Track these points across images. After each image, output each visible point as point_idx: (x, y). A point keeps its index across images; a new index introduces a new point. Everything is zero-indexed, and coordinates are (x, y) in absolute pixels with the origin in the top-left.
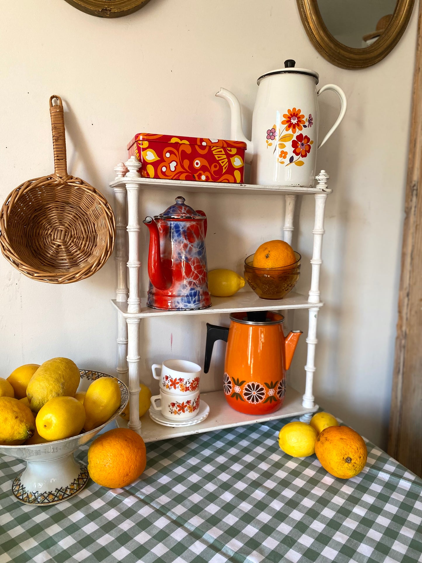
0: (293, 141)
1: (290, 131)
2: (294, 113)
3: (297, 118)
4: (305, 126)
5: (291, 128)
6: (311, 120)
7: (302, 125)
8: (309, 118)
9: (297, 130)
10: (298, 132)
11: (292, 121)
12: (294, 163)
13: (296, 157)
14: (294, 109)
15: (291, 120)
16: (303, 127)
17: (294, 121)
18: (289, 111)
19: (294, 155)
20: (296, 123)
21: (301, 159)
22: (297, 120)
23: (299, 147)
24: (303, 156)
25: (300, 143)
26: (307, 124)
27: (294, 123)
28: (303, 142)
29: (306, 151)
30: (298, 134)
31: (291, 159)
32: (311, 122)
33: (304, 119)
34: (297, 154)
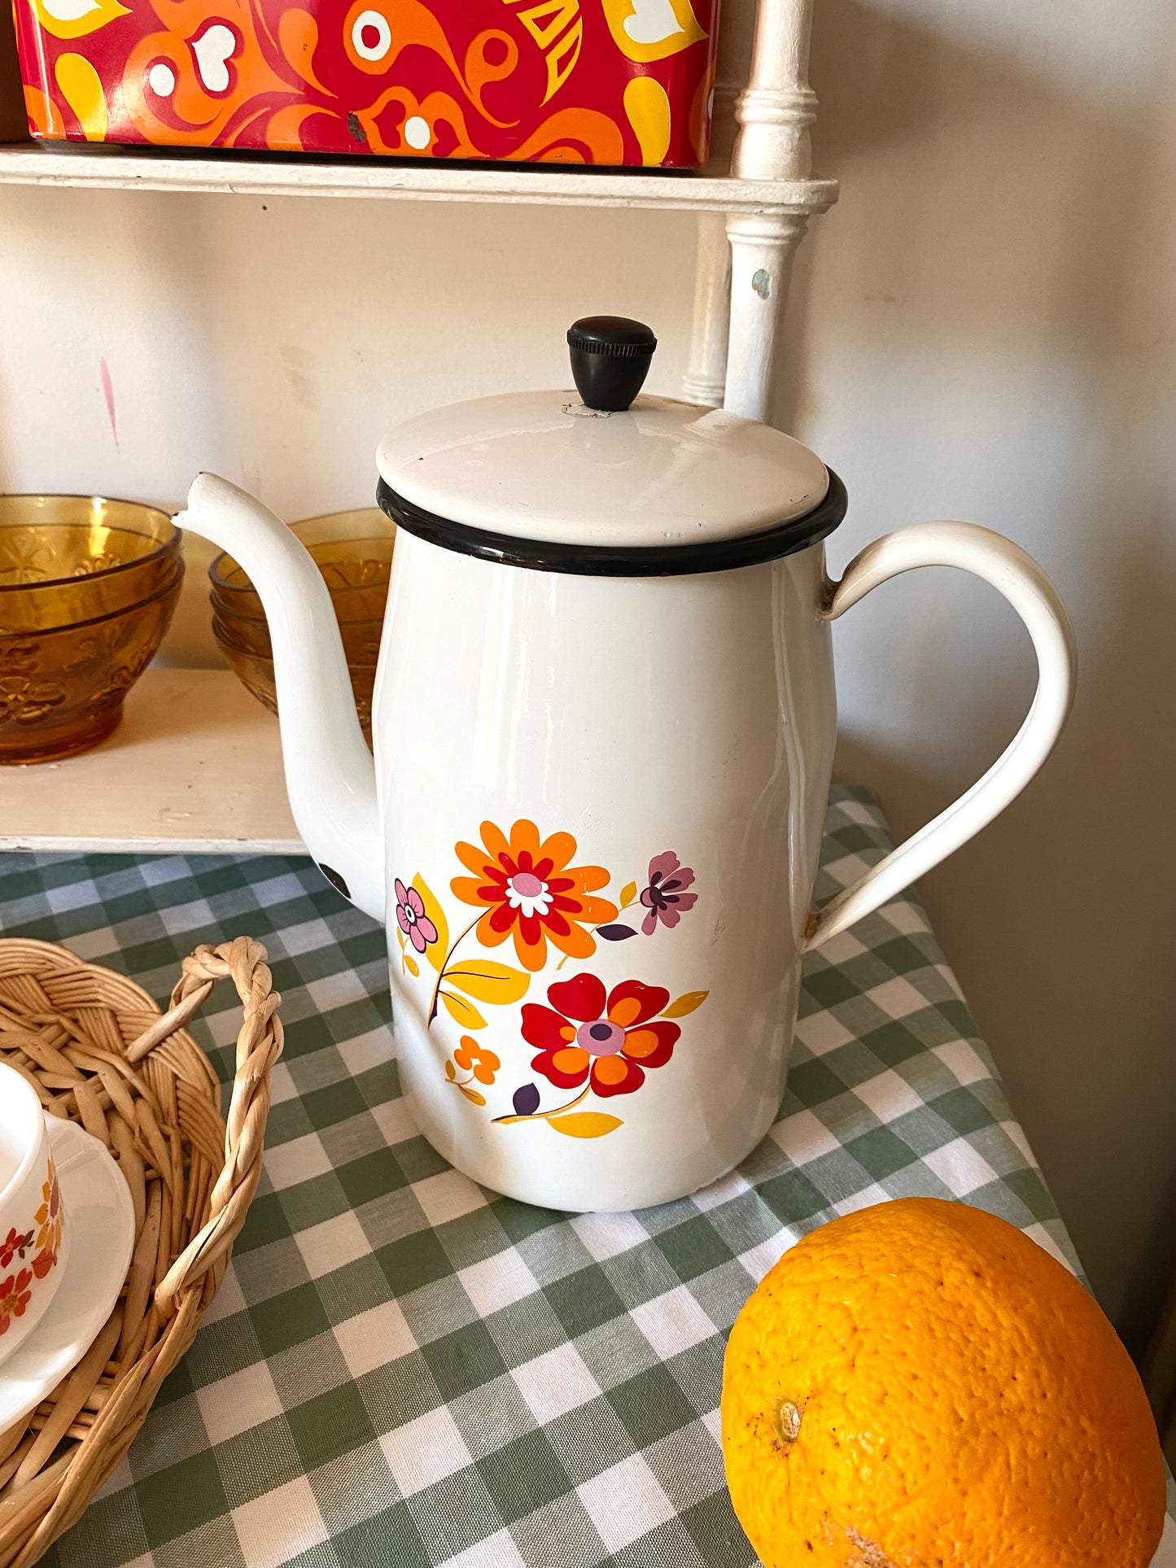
0: (531, 1013)
1: (507, 952)
2: (525, 857)
3: (545, 887)
4: (617, 933)
5: (511, 936)
6: (672, 885)
7: (589, 927)
8: (655, 878)
9: (553, 951)
10: (559, 966)
11: (515, 898)
12: (543, 1120)
13: (551, 1095)
14: (525, 828)
15: (508, 893)
16: (596, 936)
17: (532, 901)
18: (488, 830)
19: (542, 1082)
20: (544, 911)
21: (593, 1103)
22: (550, 899)
23: (575, 1044)
24: (603, 1090)
25: (577, 1024)
26: (633, 915)
27: (529, 913)
28: (604, 1016)
29: (631, 1062)
30: (566, 976)
31: (526, 1101)
32: (674, 899)
33: (609, 894)
34: (563, 1081)
